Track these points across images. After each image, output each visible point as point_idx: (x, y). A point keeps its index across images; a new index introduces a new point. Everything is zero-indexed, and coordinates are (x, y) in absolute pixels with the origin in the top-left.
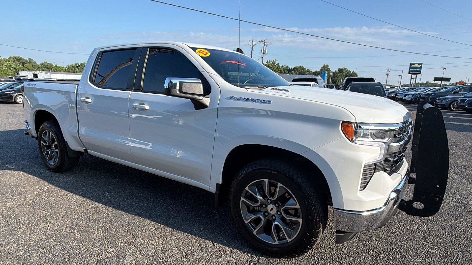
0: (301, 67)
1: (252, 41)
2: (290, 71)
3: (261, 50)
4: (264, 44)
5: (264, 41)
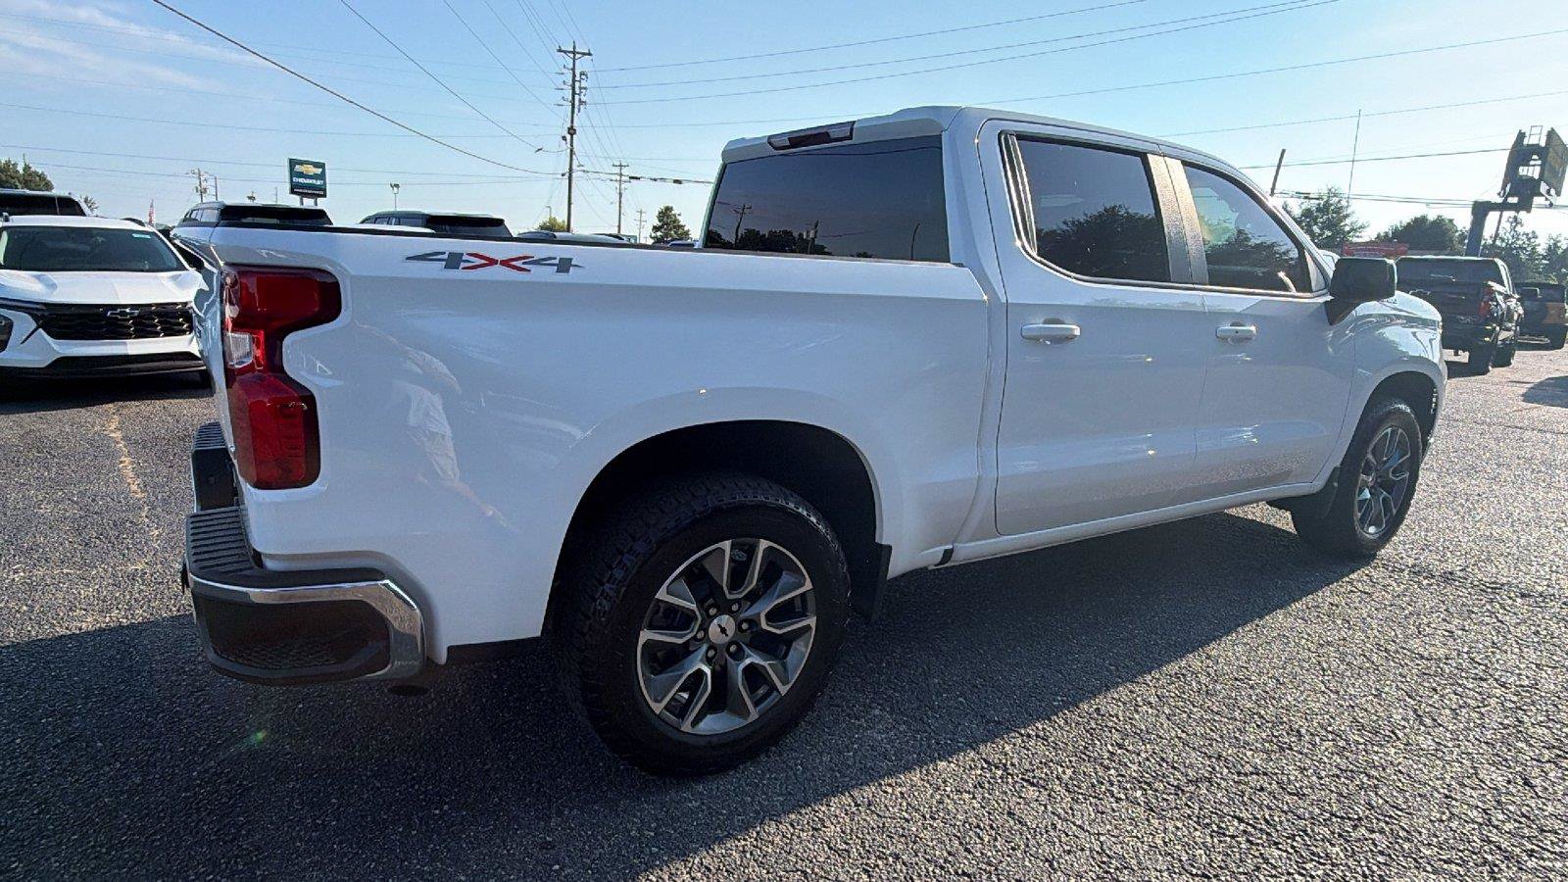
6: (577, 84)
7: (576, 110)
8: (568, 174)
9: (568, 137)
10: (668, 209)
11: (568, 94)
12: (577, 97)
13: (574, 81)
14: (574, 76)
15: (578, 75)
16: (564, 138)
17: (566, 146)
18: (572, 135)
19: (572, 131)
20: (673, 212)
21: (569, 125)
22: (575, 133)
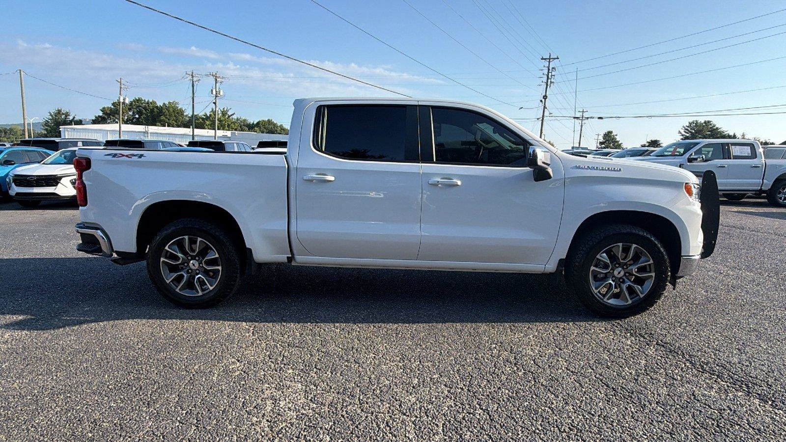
0: (269, 122)
1: (192, 73)
2: (251, 127)
3: (212, 90)
4: (216, 80)
5: (214, 74)
6: (550, 74)
7: (548, 87)
8: (541, 119)
9: (543, 100)
10: (611, 132)
11: (545, 80)
12: (549, 80)
13: (548, 72)
14: (549, 70)
15: (551, 69)
16: (541, 101)
17: (541, 105)
18: (545, 99)
19: (545, 97)
20: (613, 134)
21: (544, 94)
22: (547, 98)
